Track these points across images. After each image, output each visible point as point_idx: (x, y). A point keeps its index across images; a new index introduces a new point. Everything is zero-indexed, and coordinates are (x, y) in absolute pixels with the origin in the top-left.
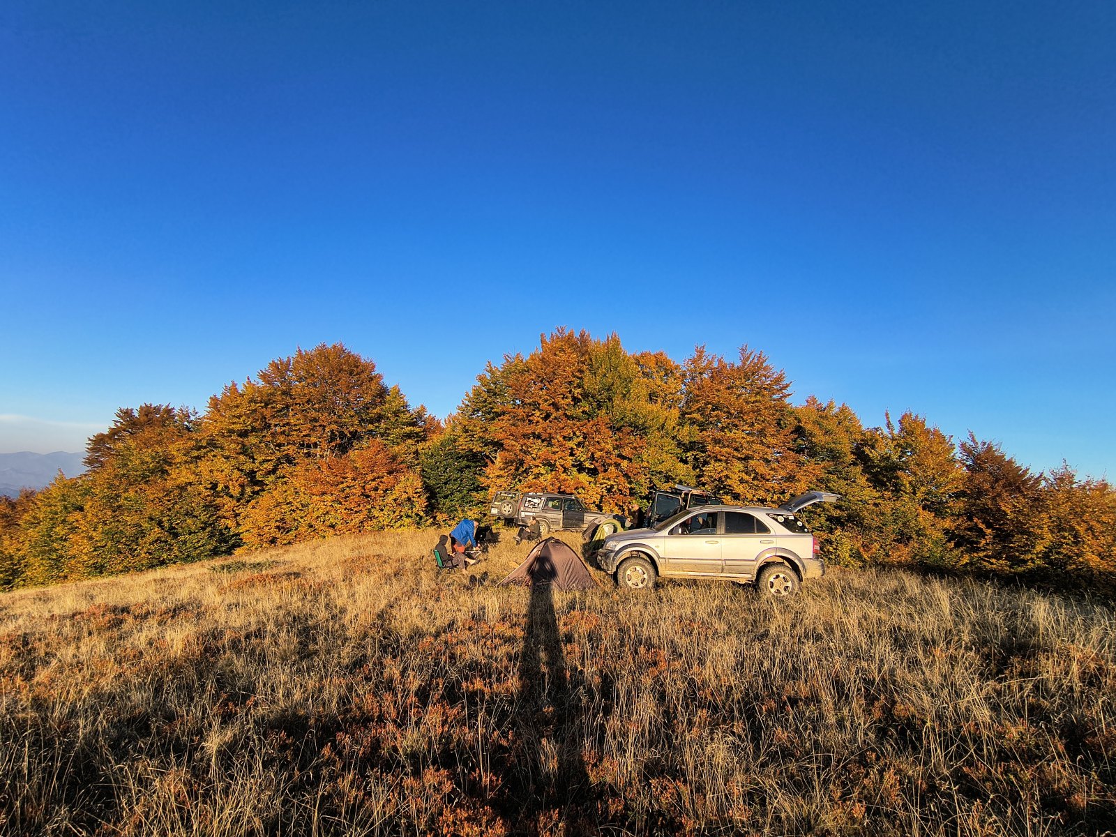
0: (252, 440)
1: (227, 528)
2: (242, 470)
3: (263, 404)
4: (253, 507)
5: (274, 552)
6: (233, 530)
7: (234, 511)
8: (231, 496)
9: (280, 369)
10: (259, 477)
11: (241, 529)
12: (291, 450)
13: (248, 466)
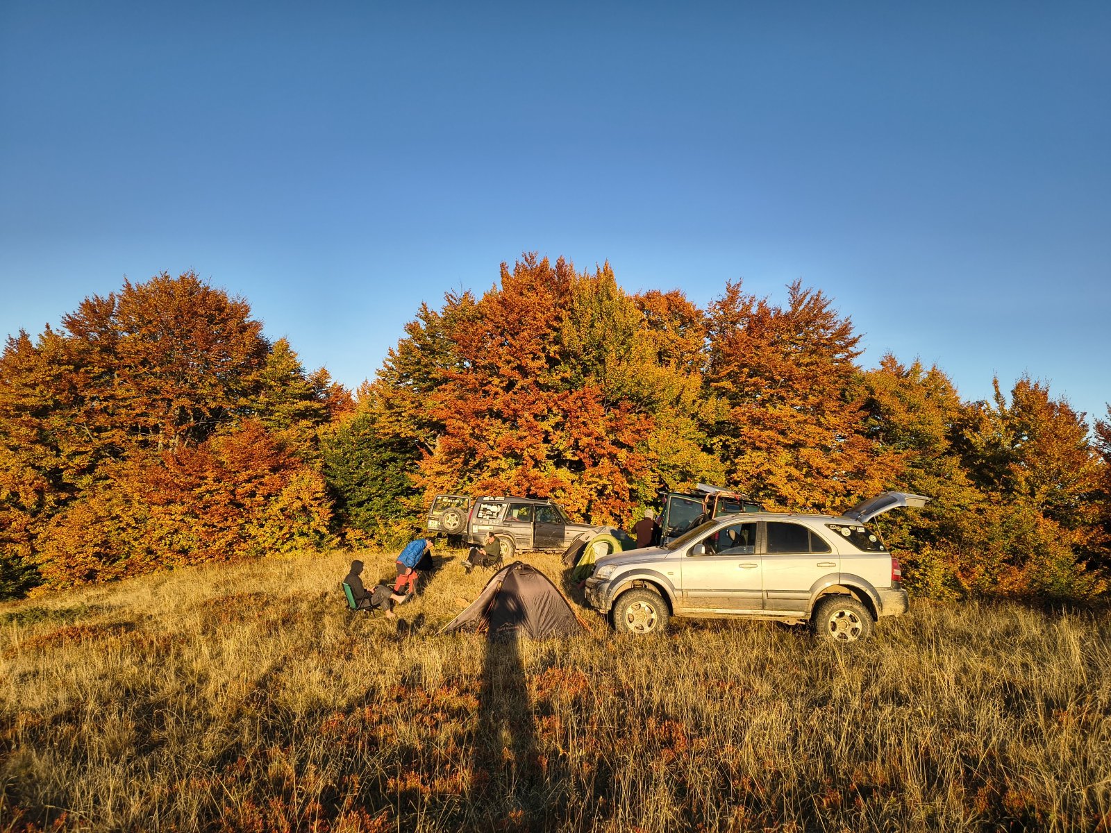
0: (55, 421)
1: (16, 556)
2: (39, 468)
3: (72, 367)
4: (59, 525)
5: (92, 593)
6: (26, 561)
7: (27, 531)
8: (23, 508)
9: (96, 312)
10: (67, 477)
11: (38, 559)
12: (117, 436)
13: (49, 462)
